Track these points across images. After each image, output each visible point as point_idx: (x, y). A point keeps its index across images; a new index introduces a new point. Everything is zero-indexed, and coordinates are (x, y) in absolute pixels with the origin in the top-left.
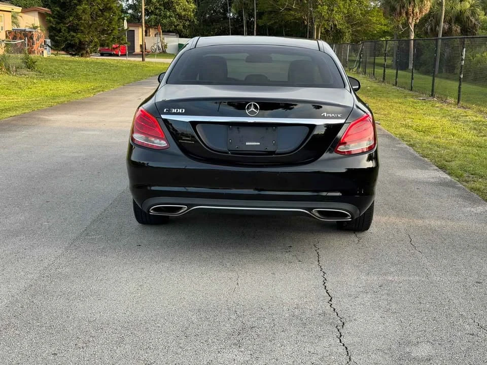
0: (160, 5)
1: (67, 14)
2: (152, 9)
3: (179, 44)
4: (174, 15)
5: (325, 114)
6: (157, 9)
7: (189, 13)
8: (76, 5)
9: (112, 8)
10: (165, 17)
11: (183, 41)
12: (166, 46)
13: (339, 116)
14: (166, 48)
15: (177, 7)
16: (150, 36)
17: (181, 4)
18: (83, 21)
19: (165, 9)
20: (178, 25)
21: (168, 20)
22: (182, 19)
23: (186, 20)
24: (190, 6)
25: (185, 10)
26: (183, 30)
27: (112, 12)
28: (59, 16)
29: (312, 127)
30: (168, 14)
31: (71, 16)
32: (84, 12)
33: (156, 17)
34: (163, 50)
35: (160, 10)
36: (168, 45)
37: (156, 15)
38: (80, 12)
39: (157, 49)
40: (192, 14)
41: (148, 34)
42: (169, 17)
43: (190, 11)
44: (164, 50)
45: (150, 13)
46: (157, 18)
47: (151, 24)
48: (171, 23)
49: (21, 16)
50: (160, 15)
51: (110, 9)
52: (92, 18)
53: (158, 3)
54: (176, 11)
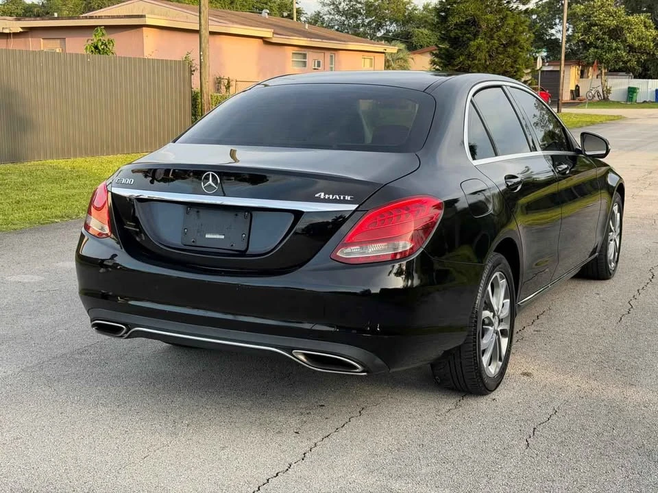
0: (604, 33)
1: (457, 52)
2: (592, 39)
3: (629, 88)
4: (622, 47)
5: (323, 194)
6: (598, 39)
7: (648, 43)
8: (469, 39)
9: (519, 41)
10: (610, 49)
11: (636, 83)
12: (609, 91)
13: (348, 198)
14: (609, 93)
15: (628, 35)
16: (588, 77)
17: (635, 30)
18: (476, 62)
19: (610, 39)
20: (630, 60)
21: (614, 54)
22: (635, 52)
23: (642, 53)
24: (649, 33)
25: (639, 39)
26: (637, 68)
27: (519, 47)
28: (447, 56)
29: (298, 214)
30: (614, 45)
31: (461, 54)
32: (478, 48)
33: (596, 50)
34: (604, 97)
35: (603, 40)
36: (612, 89)
37: (597, 48)
38: (473, 50)
39: (596, 95)
40: (652, 45)
41: (585, 75)
42: (616, 49)
43: (648, 40)
44: (606, 95)
45: (588, 45)
46: (597, 52)
47: (589, 60)
48: (618, 58)
49: (413, 59)
50: (602, 48)
51: (516, 42)
52: (490, 56)
53: (601, 30)
54: (626, 40)
